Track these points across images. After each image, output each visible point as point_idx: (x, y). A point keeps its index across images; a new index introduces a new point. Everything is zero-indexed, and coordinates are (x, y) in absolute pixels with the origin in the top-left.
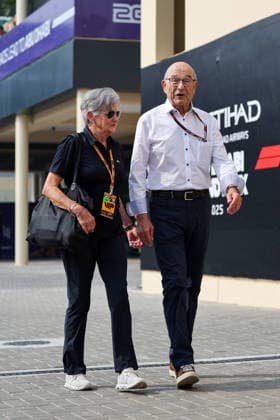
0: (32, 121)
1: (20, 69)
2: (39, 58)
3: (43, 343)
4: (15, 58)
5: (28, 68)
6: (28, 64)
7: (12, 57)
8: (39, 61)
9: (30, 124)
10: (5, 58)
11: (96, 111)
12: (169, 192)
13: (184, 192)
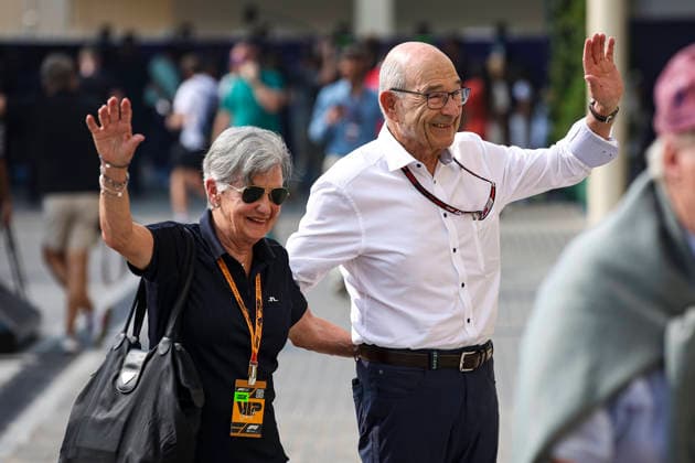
11: (222, 181)
12: (428, 352)
13: (459, 352)
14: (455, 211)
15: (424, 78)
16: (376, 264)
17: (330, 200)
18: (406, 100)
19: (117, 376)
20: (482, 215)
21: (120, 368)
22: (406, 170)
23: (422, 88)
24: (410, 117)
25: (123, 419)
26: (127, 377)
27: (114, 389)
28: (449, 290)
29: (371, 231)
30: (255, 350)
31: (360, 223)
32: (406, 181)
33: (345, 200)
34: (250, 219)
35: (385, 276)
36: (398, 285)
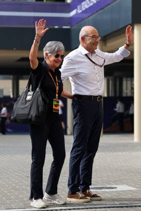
0: (105, 45)
1: (97, 12)
2: (109, 4)
3: (112, 188)
4: (94, 4)
5: (102, 10)
6: (103, 8)
7: (92, 4)
8: (109, 6)
9: (104, 47)
10: (88, 4)
11: (50, 53)
12: (91, 96)
13: (97, 96)
14: (97, 65)
15: (92, 33)
16: (79, 76)
17: (70, 61)
18: (88, 38)
19: (26, 98)
20: (101, 66)
21: (27, 96)
22: (86, 55)
23: (91, 35)
24: (88, 42)
25: (29, 106)
26: (29, 98)
27: (26, 100)
28: (95, 82)
29: (78, 68)
30: (57, 92)
31: (76, 66)
32: (86, 57)
33: (73, 61)
34: (56, 62)
35: (81, 79)
36: (84, 81)
